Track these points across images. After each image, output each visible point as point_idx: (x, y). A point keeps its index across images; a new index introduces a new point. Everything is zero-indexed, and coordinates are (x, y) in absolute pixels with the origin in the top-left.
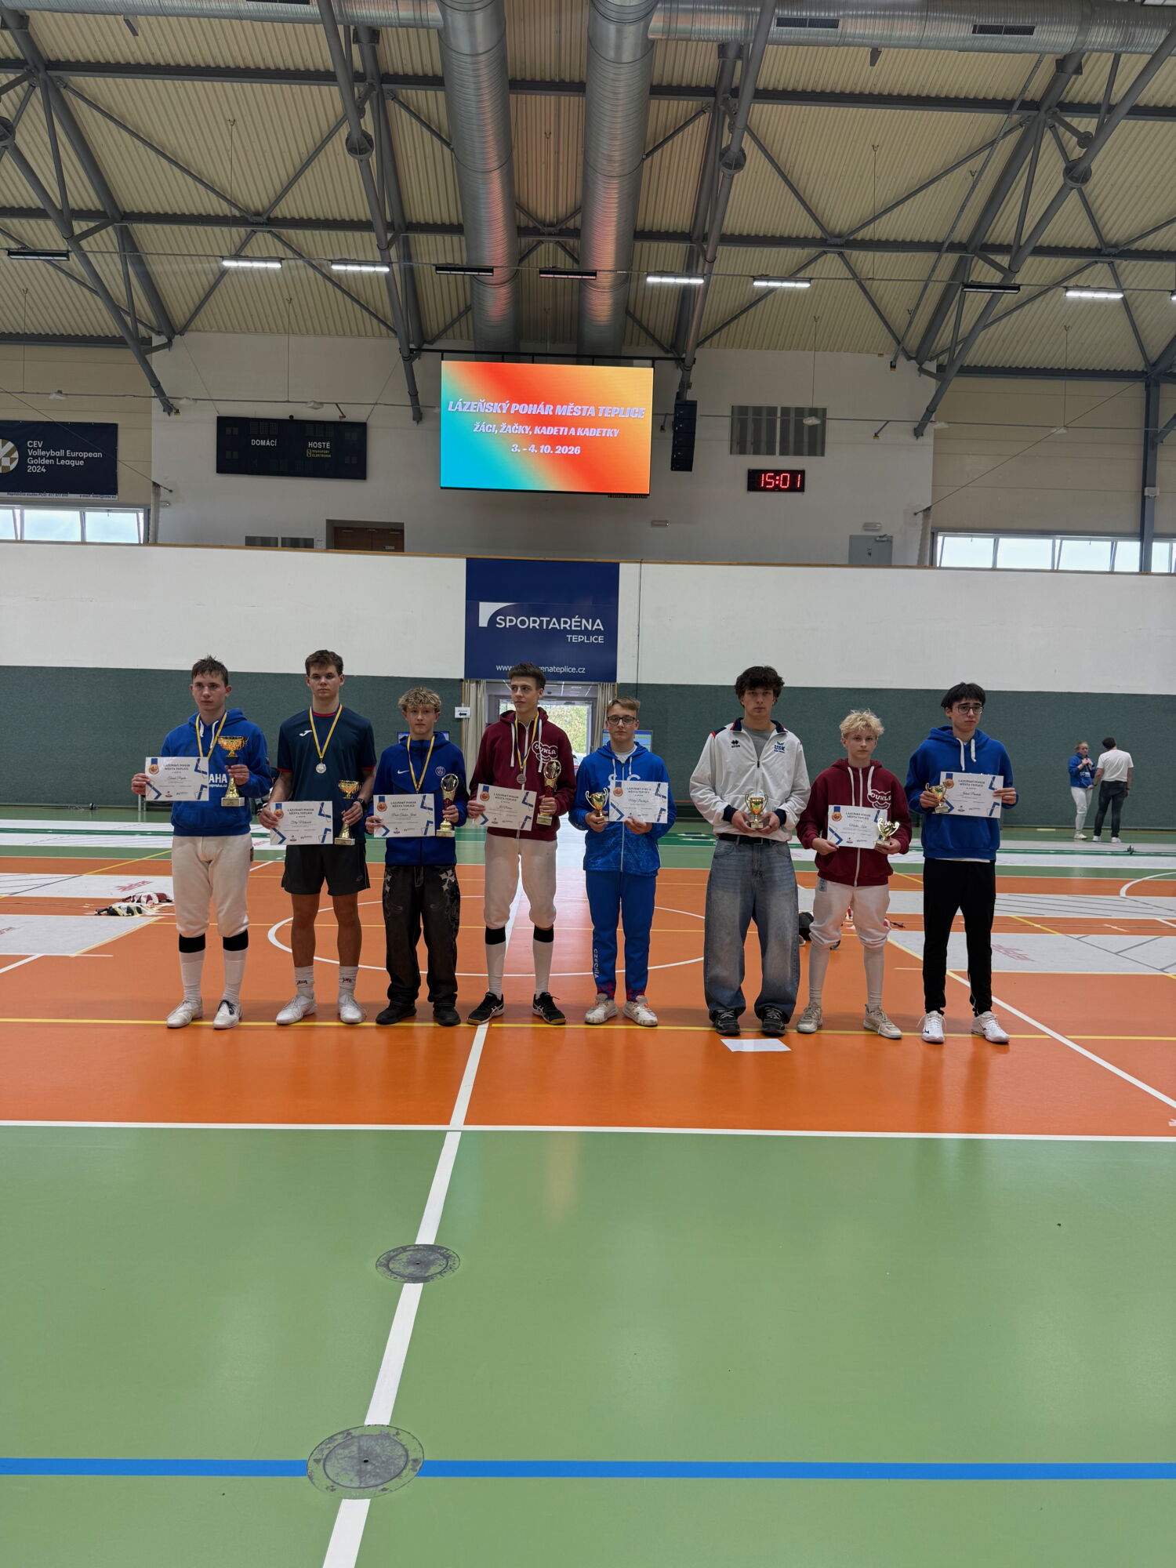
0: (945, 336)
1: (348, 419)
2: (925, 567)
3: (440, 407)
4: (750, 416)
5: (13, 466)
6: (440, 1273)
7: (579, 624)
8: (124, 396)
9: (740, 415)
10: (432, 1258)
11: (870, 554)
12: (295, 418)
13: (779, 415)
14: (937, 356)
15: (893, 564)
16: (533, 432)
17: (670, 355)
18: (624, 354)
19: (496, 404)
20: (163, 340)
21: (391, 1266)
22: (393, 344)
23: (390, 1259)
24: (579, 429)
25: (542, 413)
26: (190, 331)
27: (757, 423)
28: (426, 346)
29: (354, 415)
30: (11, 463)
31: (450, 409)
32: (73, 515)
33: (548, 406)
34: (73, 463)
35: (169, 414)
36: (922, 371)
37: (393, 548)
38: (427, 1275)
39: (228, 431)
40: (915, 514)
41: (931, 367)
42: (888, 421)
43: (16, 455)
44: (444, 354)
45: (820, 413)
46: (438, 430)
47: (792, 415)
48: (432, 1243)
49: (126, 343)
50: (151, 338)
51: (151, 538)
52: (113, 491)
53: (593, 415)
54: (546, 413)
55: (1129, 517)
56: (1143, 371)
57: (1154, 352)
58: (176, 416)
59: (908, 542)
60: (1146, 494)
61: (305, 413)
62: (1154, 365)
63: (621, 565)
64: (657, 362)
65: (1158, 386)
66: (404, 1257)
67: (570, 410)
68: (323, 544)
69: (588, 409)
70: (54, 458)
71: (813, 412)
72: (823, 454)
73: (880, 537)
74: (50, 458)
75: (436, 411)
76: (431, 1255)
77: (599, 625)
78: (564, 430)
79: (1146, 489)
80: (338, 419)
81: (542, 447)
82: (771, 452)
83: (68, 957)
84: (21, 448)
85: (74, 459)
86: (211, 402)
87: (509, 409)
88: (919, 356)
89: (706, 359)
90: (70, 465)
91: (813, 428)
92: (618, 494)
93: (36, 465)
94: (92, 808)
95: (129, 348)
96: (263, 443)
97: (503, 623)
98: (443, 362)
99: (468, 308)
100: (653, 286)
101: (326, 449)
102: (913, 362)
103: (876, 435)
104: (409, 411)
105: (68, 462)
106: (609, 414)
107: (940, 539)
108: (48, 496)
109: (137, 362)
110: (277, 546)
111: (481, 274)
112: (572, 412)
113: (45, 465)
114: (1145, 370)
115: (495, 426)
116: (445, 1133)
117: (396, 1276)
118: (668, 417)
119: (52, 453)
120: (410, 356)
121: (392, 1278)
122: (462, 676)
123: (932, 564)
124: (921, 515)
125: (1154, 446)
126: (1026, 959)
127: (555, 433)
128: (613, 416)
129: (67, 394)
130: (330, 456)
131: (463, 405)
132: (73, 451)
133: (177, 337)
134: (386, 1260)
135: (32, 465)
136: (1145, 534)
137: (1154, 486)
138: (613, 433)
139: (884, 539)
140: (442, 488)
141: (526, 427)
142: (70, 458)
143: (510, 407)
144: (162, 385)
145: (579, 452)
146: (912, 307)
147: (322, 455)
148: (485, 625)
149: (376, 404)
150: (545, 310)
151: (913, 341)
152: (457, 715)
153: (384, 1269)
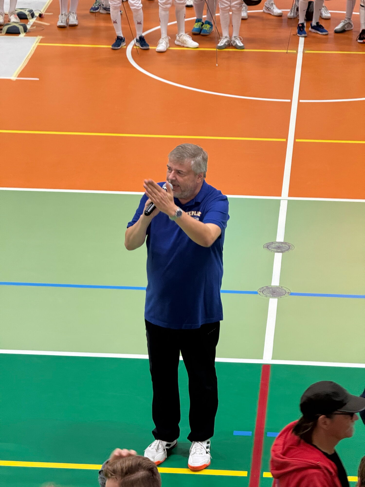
6: (287, 250)
21: (269, 248)
38: (282, 251)
48: (283, 241)
66: (273, 246)
76: (283, 245)
116: (280, 200)
117: (271, 251)
134: (267, 246)
153: (267, 249)
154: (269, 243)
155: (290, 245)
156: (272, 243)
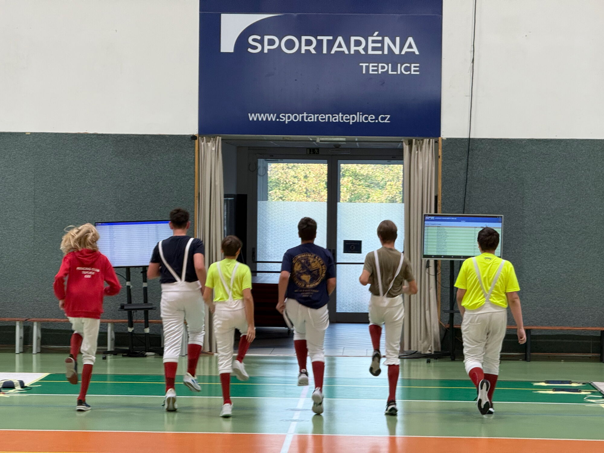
7: (379, 45)
77: (411, 46)
97: (259, 46)
122: (194, 131)
148: (231, 50)
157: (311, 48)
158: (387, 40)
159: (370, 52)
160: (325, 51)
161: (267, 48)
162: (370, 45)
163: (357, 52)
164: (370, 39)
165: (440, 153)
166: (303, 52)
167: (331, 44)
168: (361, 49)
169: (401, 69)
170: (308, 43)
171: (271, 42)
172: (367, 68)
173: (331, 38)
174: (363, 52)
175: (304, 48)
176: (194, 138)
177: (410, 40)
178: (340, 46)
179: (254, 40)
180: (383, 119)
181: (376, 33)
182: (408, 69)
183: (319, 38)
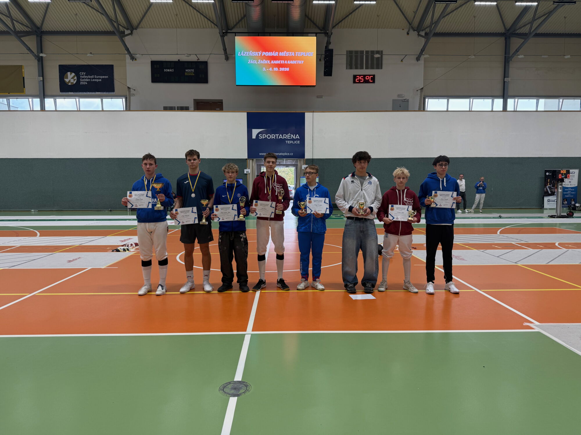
0: (428, 21)
1: (200, 60)
2: (421, 111)
3: (235, 54)
4: (354, 54)
5: (75, 82)
6: (244, 393)
7: (290, 136)
8: (115, 54)
9: (350, 54)
10: (240, 386)
11: (400, 106)
12: (180, 60)
13: (365, 54)
14: (425, 29)
15: (409, 110)
16: (271, 63)
17: (323, 32)
18: (304, 32)
19: (256, 52)
20: (129, 32)
21: (225, 390)
22: (217, 30)
23: (224, 387)
24: (288, 61)
25: (274, 55)
26: (140, 28)
27: (356, 57)
28: (229, 31)
29: (202, 59)
30: (74, 81)
31: (239, 55)
32: (98, 101)
33: (276, 53)
34: (97, 80)
35: (133, 61)
36: (419, 35)
37: (219, 109)
38: (239, 393)
39: (155, 66)
40: (417, 91)
41: (423, 33)
42: (406, 55)
43: (76, 78)
44: (236, 34)
45: (380, 52)
46: (234, 63)
47: (370, 53)
48: (240, 380)
49: (115, 34)
50: (124, 31)
51: (128, 108)
52: (113, 91)
53: (294, 55)
54: (276, 55)
55: (499, 89)
56: (504, 33)
57: (509, 25)
58: (135, 61)
59: (415, 101)
60: (505, 81)
61: (184, 58)
62: (508, 30)
63: (306, 114)
64: (318, 34)
65: (510, 38)
66: (230, 386)
67: (285, 54)
68: (193, 108)
69: (292, 53)
70: (90, 79)
71: (378, 52)
72: (382, 68)
73: (404, 100)
74: (88, 79)
75: (233, 56)
76: (240, 385)
77: (298, 137)
78: (283, 62)
79: (505, 79)
80: (196, 60)
81: (274, 68)
82: (362, 68)
83: (101, 268)
84: (78, 75)
85: (98, 79)
86: (148, 55)
87: (261, 54)
88: (418, 29)
89: (336, 33)
90: (96, 81)
91: (378, 58)
92: (304, 86)
93: (84, 82)
94: (111, 211)
95: (116, 35)
96: (168, 70)
97: (262, 137)
98: (235, 37)
99: (245, 16)
100: (316, 4)
101: (192, 72)
102: (416, 32)
103: (402, 61)
104: (223, 57)
105: (95, 80)
106: (300, 55)
107: (427, 100)
108: (88, 93)
109: (120, 41)
110: (175, 110)
111: (249, 2)
112: (285, 55)
113: (87, 81)
114: (505, 32)
115: (256, 61)
116: (245, 335)
117: (227, 394)
118: (322, 55)
119: (89, 77)
120: (223, 35)
121: (225, 395)
122: (246, 157)
123: (424, 110)
124: (419, 91)
125: (508, 62)
126: (464, 260)
127: (279, 63)
128: (301, 56)
129: (94, 54)
130: (194, 75)
131: (244, 53)
132: (97, 76)
133: (134, 30)
134: (223, 388)
135: (82, 82)
136: (505, 96)
137: (508, 77)
138: (301, 62)
139: (405, 100)
140: (237, 85)
141: (268, 61)
142: (96, 79)
143: (262, 53)
144: (129, 49)
145: (289, 70)
146: (415, 10)
147: (191, 75)
148: (255, 138)
149: (211, 54)
150: (274, 15)
151: (416, 24)
152: (245, 172)
153: (222, 391)
154: (226, 384)
155: (248, 385)
156: (230, 383)
157: (274, 137)
158: (292, 135)
159: (288, 138)
160: (277, 138)
161: (263, 137)
162: (288, 136)
163: (285, 138)
164: (288, 135)
165: (305, 162)
166: (272, 138)
167: (279, 136)
168: (286, 137)
169: (295, 142)
170: (273, 136)
171: (264, 136)
172: (287, 142)
173: (279, 135)
174: (286, 138)
175: (272, 137)
176: (246, 159)
177: (297, 135)
178: (281, 137)
179: (260, 135)
180: (291, 154)
181: (289, 134)
182: (297, 142)
183: (276, 135)
